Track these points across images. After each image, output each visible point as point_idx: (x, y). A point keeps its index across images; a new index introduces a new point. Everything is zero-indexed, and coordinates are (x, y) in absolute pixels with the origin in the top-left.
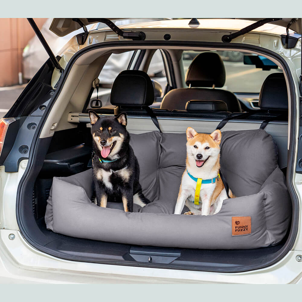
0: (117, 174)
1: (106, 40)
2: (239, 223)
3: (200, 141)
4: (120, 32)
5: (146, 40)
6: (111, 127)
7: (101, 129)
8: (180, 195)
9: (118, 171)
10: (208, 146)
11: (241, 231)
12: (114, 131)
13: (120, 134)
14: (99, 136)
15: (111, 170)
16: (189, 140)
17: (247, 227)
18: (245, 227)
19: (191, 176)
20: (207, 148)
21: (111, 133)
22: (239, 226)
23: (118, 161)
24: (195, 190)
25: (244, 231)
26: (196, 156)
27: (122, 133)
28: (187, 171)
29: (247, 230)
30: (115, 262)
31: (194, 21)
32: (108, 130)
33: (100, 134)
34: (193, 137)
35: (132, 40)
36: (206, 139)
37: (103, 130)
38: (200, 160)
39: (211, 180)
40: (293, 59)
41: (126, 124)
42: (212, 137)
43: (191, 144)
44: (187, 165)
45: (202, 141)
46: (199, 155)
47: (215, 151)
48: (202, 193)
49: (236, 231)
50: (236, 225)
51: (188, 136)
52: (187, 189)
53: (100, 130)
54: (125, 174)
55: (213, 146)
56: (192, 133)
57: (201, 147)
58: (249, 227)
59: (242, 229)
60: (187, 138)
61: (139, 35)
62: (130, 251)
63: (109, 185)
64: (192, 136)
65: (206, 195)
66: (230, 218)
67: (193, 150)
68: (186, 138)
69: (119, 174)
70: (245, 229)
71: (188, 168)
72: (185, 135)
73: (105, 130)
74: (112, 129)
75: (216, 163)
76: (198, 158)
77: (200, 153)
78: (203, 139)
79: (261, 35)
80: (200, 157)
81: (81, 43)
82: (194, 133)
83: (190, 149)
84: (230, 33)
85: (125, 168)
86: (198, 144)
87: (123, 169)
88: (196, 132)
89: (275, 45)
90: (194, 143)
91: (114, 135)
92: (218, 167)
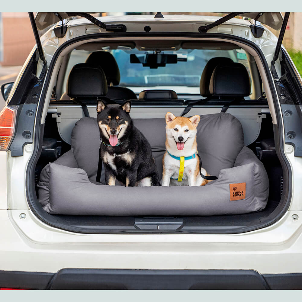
0: (120, 157)
1: (87, 32)
2: (236, 189)
3: (180, 124)
4: (102, 25)
5: (127, 32)
6: (119, 116)
7: (110, 117)
8: (164, 175)
9: (121, 155)
10: (188, 128)
11: (238, 196)
12: (121, 120)
13: (125, 122)
14: (106, 124)
15: (114, 154)
16: (168, 123)
17: (242, 192)
18: (241, 193)
19: (173, 156)
20: (187, 131)
21: (118, 121)
22: (236, 191)
23: (121, 146)
24: (179, 168)
25: (240, 195)
26: (177, 138)
27: (126, 121)
28: (168, 153)
29: (242, 194)
30: (129, 232)
31: (159, 15)
32: (116, 119)
33: (109, 122)
34: (172, 121)
35: (113, 32)
36: (186, 122)
37: (111, 119)
38: (181, 142)
39: (192, 156)
40: (263, 47)
41: (130, 111)
42: (191, 122)
43: (171, 127)
44: (167, 147)
45: (182, 124)
46: (180, 138)
47: (193, 133)
48: (186, 170)
49: (233, 196)
50: (234, 191)
51: (167, 120)
52: (170, 168)
53: (108, 118)
54: (128, 157)
55: (191, 128)
56: (171, 118)
57: (181, 129)
58: (244, 193)
59: (238, 194)
60: (167, 122)
61: (122, 27)
62: (135, 222)
63: (114, 167)
64: (170, 119)
65: (190, 171)
66: (228, 185)
67: (173, 133)
68: (165, 122)
69: (123, 158)
70: (241, 194)
71: (168, 149)
72: (164, 119)
73: (113, 119)
74: (119, 118)
75: (194, 143)
76: (179, 141)
77: (181, 136)
78: (183, 122)
79: (233, 26)
80: (182, 139)
81: (60, 36)
82: (173, 117)
83: (170, 131)
84: (206, 24)
85: (128, 153)
86: (178, 126)
87: (126, 154)
88: (174, 115)
89: (247, 34)
90: (174, 126)
91: (120, 124)
92: (196, 145)
